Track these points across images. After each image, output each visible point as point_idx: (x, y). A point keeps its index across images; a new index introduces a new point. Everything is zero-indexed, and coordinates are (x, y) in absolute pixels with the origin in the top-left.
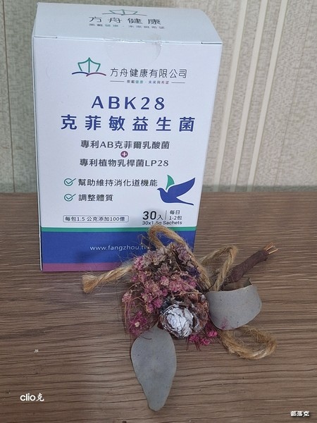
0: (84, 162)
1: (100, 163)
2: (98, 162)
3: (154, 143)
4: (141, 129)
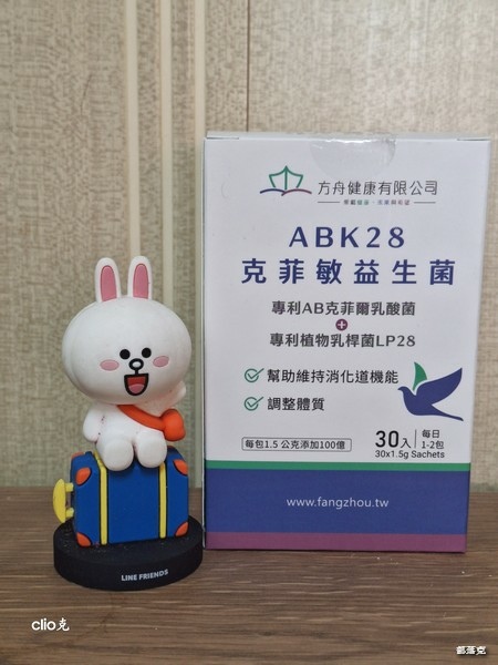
0: (276, 339)
1: (303, 340)
2: (300, 339)
3: (390, 305)
4: (369, 282)
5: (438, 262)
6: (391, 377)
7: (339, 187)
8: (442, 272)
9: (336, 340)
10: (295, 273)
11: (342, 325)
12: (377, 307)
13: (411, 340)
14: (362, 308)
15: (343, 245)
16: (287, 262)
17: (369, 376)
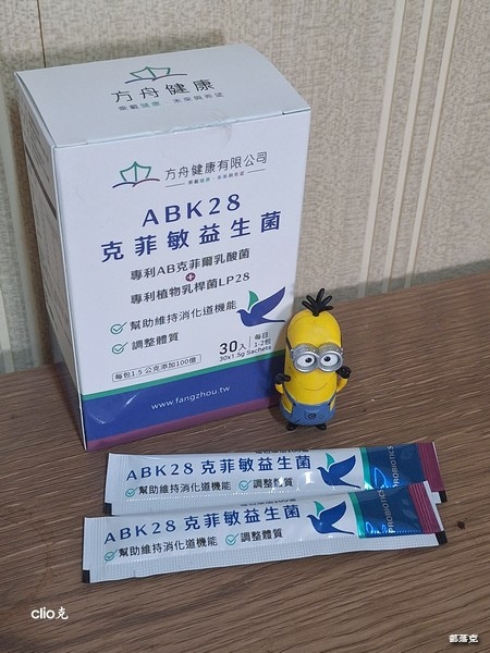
0: (136, 299)
1: (158, 295)
2: (156, 294)
3: (229, 254)
4: (212, 240)
5: (268, 214)
6: (231, 305)
7: (184, 171)
8: (271, 221)
9: (187, 289)
10: (149, 246)
11: (191, 277)
12: (219, 258)
13: (246, 276)
14: (207, 262)
15: (189, 217)
16: (141, 239)
17: (214, 308)
